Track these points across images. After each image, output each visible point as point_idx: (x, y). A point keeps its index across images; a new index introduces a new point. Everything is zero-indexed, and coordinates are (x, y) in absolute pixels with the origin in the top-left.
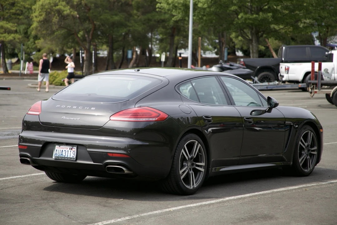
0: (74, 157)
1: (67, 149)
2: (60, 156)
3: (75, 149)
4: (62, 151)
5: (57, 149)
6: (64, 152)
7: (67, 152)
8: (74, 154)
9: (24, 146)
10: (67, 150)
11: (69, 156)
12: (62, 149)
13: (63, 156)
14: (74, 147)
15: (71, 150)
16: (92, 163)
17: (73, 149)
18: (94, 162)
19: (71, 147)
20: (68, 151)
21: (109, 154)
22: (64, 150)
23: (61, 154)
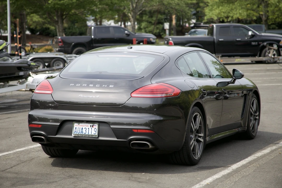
0: (96, 134)
1: (88, 126)
2: (80, 133)
3: (96, 126)
4: (82, 128)
5: (76, 127)
6: (84, 130)
7: (87, 130)
8: (96, 131)
9: (38, 125)
10: (87, 128)
11: (90, 134)
12: (82, 127)
13: (84, 134)
14: (95, 125)
15: (92, 128)
16: (116, 139)
17: (94, 126)
18: (117, 139)
19: (92, 125)
20: (89, 128)
21: (134, 130)
22: (84, 128)
23: (81, 132)
